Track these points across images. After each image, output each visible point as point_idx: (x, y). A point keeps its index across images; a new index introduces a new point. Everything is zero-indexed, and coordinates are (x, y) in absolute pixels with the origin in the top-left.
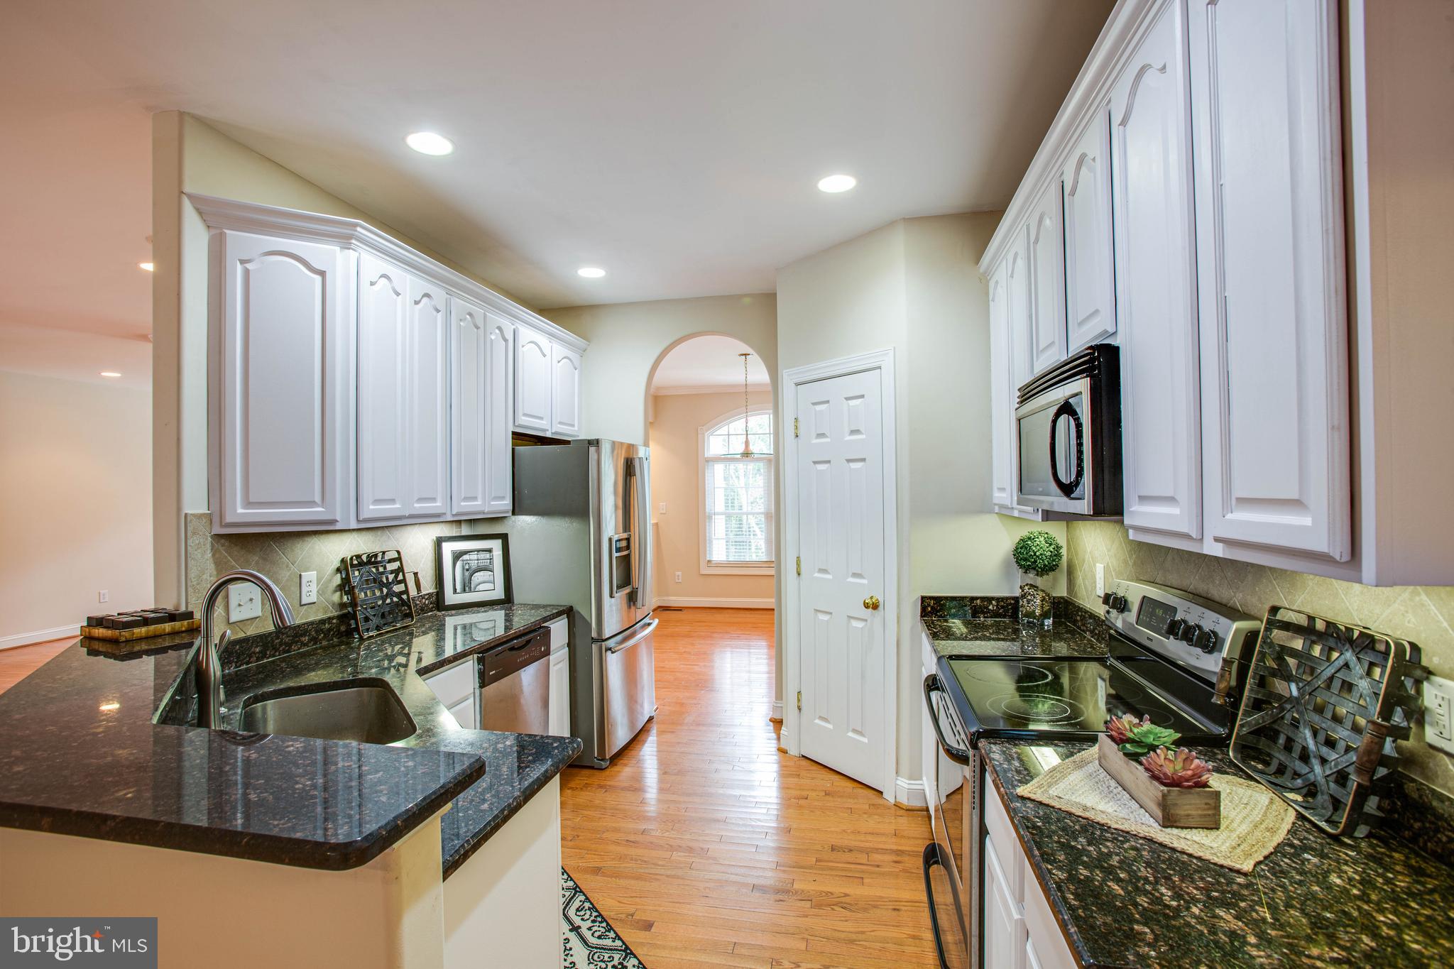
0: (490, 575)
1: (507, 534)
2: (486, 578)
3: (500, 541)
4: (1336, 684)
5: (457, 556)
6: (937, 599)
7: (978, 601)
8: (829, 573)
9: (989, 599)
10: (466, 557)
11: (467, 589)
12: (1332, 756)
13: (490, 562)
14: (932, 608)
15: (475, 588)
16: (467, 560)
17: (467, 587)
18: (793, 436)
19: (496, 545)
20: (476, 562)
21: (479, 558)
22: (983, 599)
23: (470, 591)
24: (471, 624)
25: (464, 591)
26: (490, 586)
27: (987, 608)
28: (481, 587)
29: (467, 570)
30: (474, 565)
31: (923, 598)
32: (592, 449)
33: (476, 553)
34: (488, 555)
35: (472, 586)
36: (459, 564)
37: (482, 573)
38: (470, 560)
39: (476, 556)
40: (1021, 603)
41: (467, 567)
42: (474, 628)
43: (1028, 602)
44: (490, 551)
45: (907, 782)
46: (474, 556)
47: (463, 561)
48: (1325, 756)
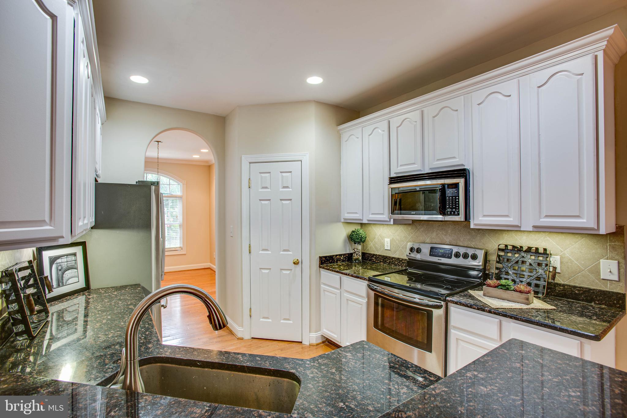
0: (75, 272)
1: (85, 242)
2: (73, 275)
3: (81, 247)
4: (520, 262)
5: (53, 260)
6: (325, 257)
7: (338, 256)
8: (269, 251)
9: (340, 255)
10: (59, 261)
11: (61, 284)
12: (524, 280)
13: (75, 263)
14: (324, 261)
15: (66, 282)
16: (60, 263)
17: (60, 283)
18: (248, 187)
19: (78, 250)
20: (66, 263)
21: (68, 260)
22: (339, 255)
23: (63, 285)
24: (63, 310)
25: (59, 286)
26: (76, 279)
27: (340, 259)
28: (70, 281)
29: (60, 270)
30: (64, 265)
31: (320, 258)
32: (153, 188)
33: (65, 257)
34: (73, 258)
35: (64, 282)
36: (54, 266)
37: (70, 271)
38: (62, 263)
39: (65, 259)
40: (354, 255)
41: (60, 268)
42: (65, 312)
43: (357, 254)
44: (75, 254)
45: (315, 334)
46: (64, 259)
47: (57, 263)
48: (522, 280)
